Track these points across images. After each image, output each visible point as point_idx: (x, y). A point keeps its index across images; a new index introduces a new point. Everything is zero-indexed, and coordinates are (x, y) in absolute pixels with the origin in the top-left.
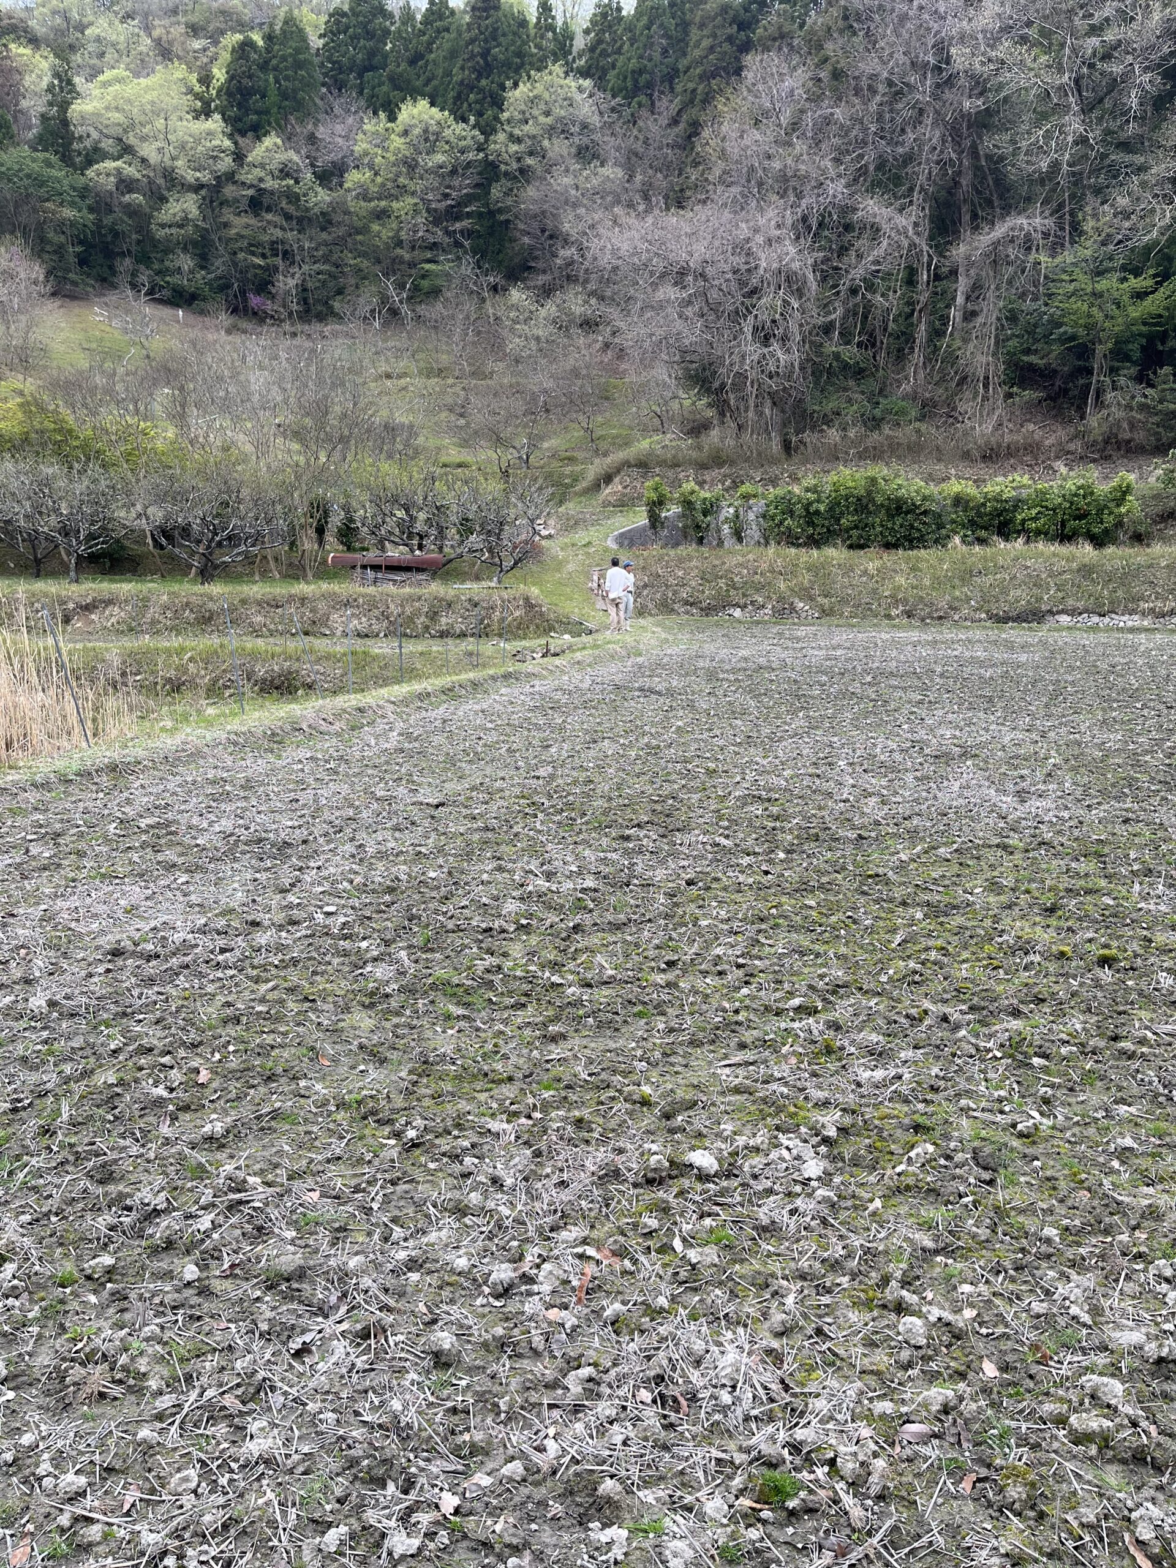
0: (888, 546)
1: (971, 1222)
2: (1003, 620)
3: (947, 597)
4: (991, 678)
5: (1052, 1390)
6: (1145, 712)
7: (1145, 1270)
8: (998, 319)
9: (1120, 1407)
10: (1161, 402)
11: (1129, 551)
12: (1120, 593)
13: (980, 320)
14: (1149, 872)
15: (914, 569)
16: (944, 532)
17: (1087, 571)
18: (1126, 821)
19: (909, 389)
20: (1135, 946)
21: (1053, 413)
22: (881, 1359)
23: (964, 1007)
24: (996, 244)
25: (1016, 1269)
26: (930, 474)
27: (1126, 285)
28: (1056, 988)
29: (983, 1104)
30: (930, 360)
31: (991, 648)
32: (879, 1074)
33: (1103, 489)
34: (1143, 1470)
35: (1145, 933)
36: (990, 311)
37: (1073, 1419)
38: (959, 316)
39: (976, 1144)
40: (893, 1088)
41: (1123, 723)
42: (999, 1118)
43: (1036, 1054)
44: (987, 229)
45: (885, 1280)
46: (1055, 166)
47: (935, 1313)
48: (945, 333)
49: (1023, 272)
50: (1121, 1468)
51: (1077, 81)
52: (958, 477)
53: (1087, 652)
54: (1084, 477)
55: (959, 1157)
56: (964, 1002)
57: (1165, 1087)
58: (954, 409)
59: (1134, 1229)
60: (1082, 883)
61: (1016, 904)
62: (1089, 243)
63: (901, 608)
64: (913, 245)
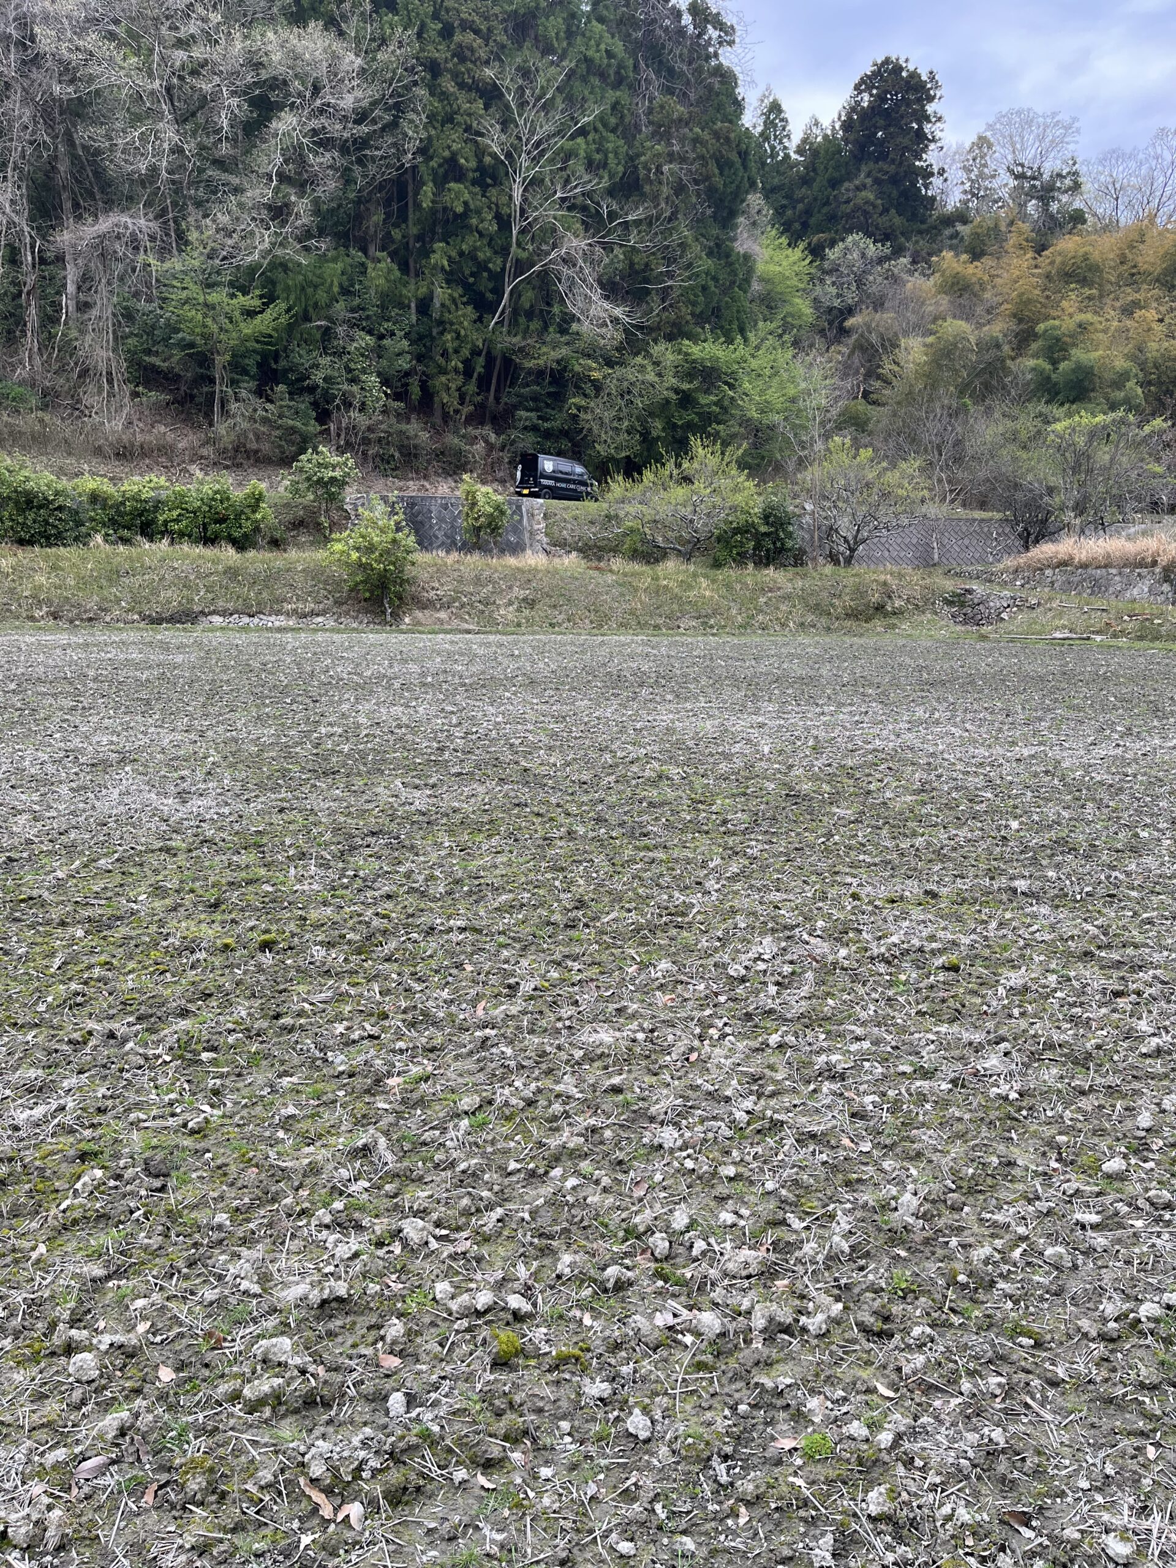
0: (21, 542)
1: (143, 1235)
2: (156, 621)
3: (95, 598)
4: (148, 680)
5: (227, 1371)
6: (294, 707)
7: (308, 1224)
8: (114, 315)
9: (290, 1362)
10: (280, 417)
11: (268, 555)
12: (265, 595)
13: (94, 312)
14: (303, 855)
15: (54, 568)
16: (83, 529)
17: (232, 573)
18: (281, 810)
19: (25, 374)
20: (292, 927)
21: (183, 416)
22: (52, 1408)
23: (131, 1019)
24: (102, 237)
25: (189, 1266)
26: (61, 468)
27: (234, 301)
28: (222, 980)
29: (154, 1112)
30: (46, 347)
31: (147, 649)
32: (39, 1111)
33: (238, 495)
34: (313, 1412)
35: (300, 912)
36: (104, 306)
37: (247, 1392)
38: (72, 305)
39: (147, 1154)
40: (56, 1121)
41: (275, 718)
42: (171, 1122)
43: (205, 1049)
44: (90, 220)
45: (53, 1326)
46: (154, 170)
47: (107, 1339)
48: (58, 320)
49: (134, 270)
50: (295, 1417)
51: (168, 89)
52: (93, 474)
53: (240, 651)
54: (218, 482)
55: (129, 1174)
56: (131, 1013)
57: (321, 1050)
58: (79, 401)
59: (297, 1190)
60: (243, 874)
61: (181, 905)
62: (195, 254)
63: (45, 609)
64: (11, 224)
